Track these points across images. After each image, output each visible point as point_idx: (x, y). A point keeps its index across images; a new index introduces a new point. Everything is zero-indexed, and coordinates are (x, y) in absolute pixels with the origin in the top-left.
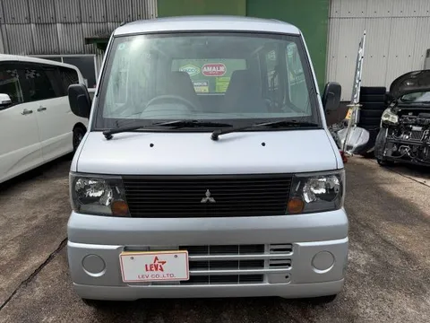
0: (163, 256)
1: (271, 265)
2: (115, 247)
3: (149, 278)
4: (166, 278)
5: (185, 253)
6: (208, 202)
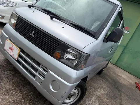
0: (15, 47)
1: (39, 74)
3: (9, 52)
4: (12, 55)
5: (18, 50)
6: (31, 36)
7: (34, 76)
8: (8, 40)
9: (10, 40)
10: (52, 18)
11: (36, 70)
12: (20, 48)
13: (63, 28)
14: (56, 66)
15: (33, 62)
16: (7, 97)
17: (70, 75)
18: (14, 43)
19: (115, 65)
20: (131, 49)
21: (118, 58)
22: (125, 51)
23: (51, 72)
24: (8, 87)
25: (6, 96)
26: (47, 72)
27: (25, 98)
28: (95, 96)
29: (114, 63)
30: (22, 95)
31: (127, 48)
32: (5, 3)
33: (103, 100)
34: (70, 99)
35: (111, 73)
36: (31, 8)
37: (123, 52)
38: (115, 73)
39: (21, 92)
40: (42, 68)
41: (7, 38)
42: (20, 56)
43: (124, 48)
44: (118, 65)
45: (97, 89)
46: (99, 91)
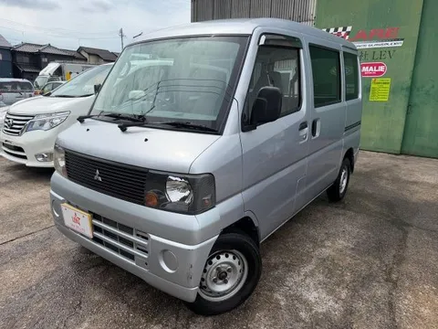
0: (80, 214)
1: (138, 248)
2: (62, 198)
3: (75, 228)
4: (83, 232)
5: (87, 216)
6: (97, 180)
7: (131, 257)
8: (65, 204)
9: (69, 203)
10: (123, 129)
11: (130, 244)
12: (90, 212)
13: (146, 140)
14: (156, 221)
15: (120, 229)
16: (98, 316)
17: (187, 228)
18: (77, 207)
19: (401, 154)
20: (433, 87)
21: (401, 129)
22: (416, 100)
23: (153, 237)
24: (97, 298)
25: (96, 316)
26: (147, 239)
27: (135, 310)
28: (313, 262)
29: (398, 148)
30: (129, 306)
31: (418, 90)
32: (45, 122)
33: (341, 263)
34: (226, 282)
35: (383, 183)
36: (86, 120)
37: (409, 106)
38: (396, 180)
39: (124, 301)
40: (138, 235)
41: (63, 202)
42: (96, 228)
43: (407, 93)
44: (413, 150)
45: (322, 241)
46: (330, 244)
